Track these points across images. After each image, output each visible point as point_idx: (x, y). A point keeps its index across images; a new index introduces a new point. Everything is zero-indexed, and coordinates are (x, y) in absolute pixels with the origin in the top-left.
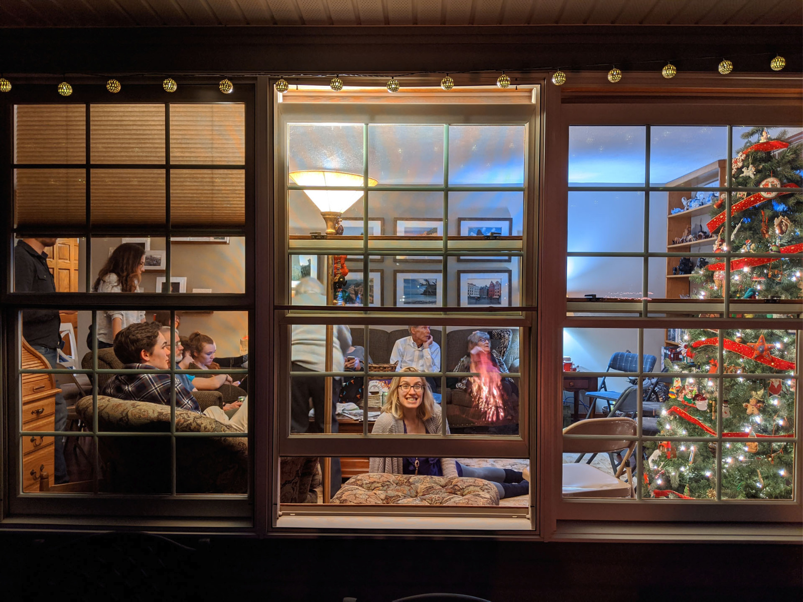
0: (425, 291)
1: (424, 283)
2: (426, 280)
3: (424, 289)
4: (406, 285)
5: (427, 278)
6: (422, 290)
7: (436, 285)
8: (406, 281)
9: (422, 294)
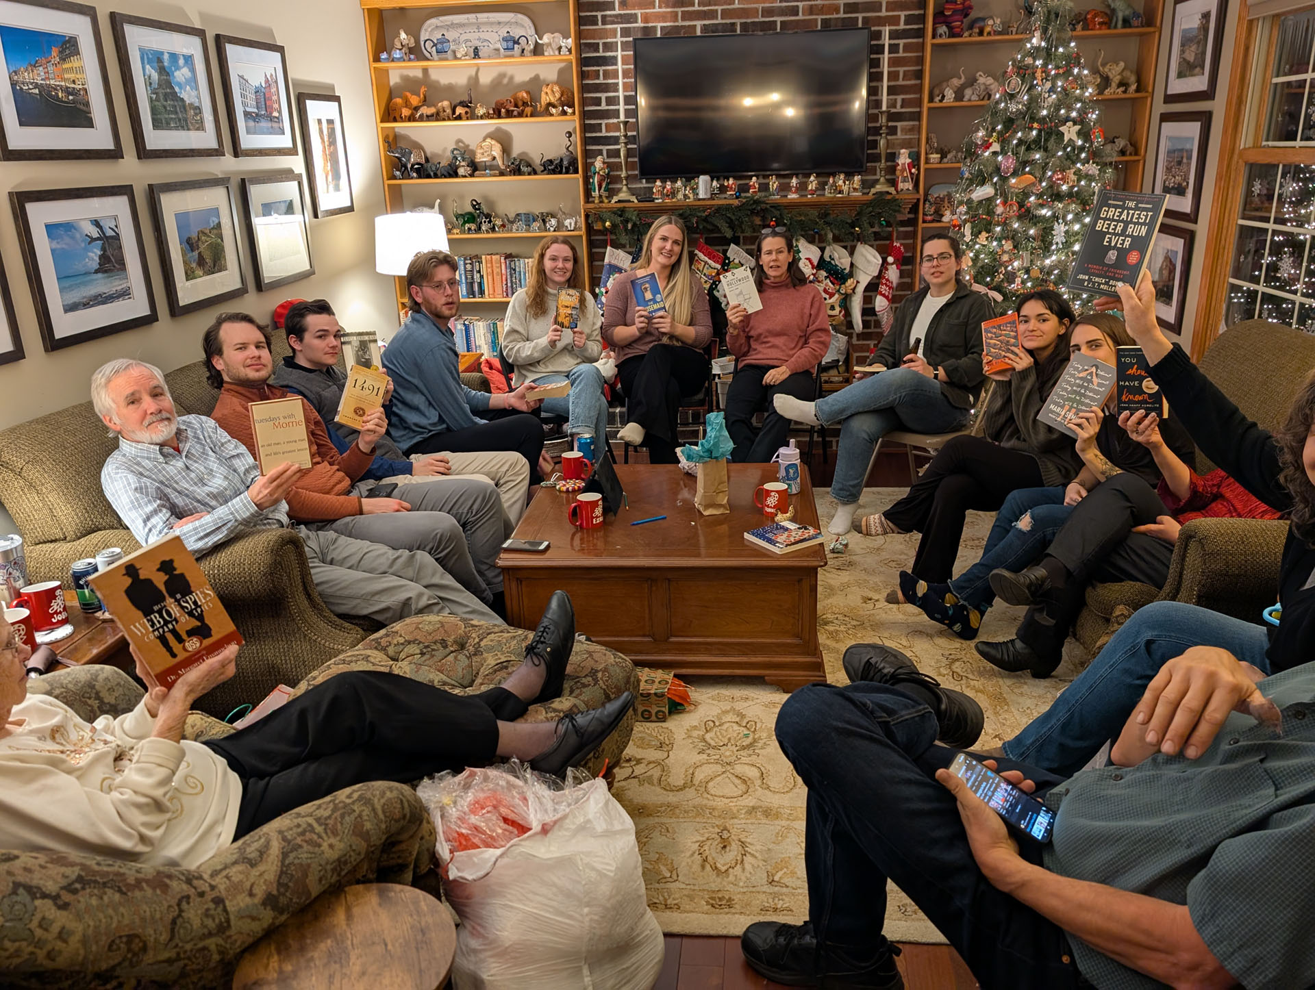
0: (100, 257)
1: (95, 232)
3: (98, 252)
4: (55, 245)
5: (94, 216)
6: (94, 256)
7: (117, 237)
8: (52, 229)
9: (97, 272)
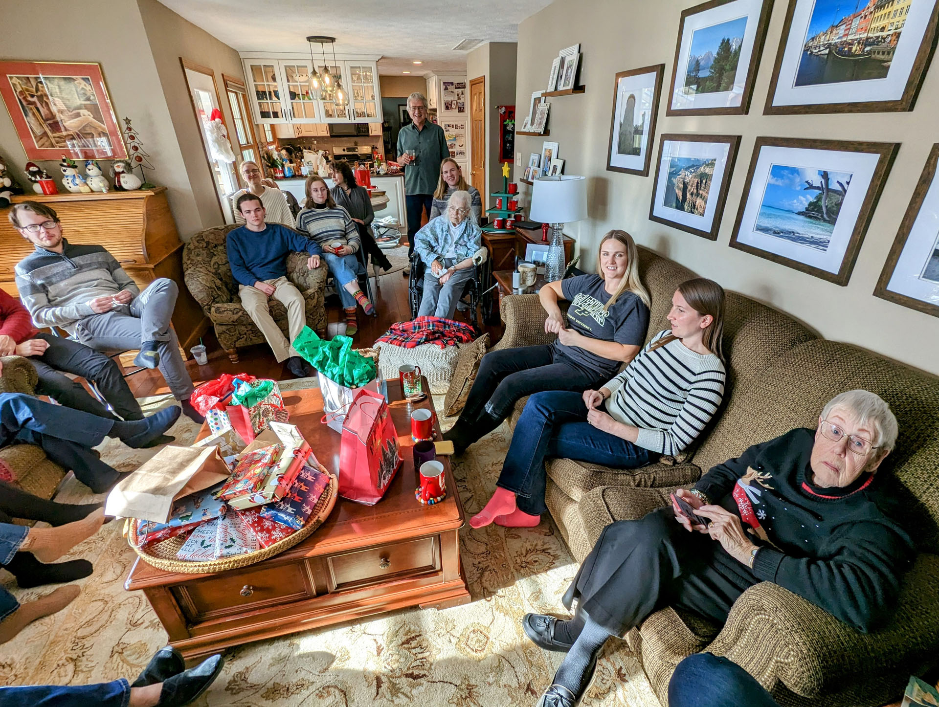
0: (811, 204)
2: (825, 175)
3: (812, 199)
7: (844, 193)
9: (799, 213)
